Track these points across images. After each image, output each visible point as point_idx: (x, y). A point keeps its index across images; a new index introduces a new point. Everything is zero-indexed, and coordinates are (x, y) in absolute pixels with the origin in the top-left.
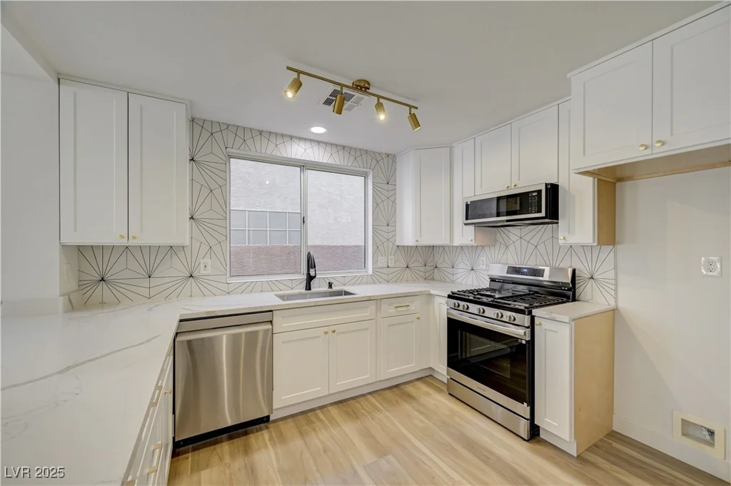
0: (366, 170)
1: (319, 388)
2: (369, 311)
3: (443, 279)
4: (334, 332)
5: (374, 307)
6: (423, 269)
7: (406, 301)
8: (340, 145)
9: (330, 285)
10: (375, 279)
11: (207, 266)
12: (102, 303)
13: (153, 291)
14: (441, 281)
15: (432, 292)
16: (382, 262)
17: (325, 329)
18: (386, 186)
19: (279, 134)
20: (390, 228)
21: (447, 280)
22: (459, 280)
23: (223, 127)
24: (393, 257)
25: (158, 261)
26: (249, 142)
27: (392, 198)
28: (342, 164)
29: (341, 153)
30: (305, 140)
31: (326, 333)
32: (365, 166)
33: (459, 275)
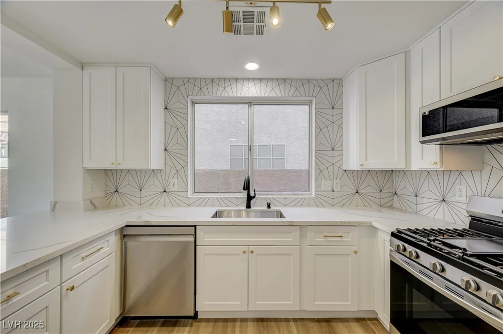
0: (309, 98)
1: (239, 303)
2: (292, 237)
3: (404, 208)
4: (252, 252)
5: (298, 233)
6: (378, 195)
7: (340, 231)
8: (281, 79)
9: (269, 206)
10: (318, 203)
11: (175, 185)
12: (116, 206)
13: (143, 200)
14: (401, 210)
15: (375, 224)
16: (326, 185)
17: (245, 248)
18: (330, 112)
19: (227, 78)
20: (336, 153)
21: (409, 209)
22: (425, 212)
23: (186, 81)
24: (338, 181)
25: (145, 180)
26: (204, 89)
27: (338, 123)
28: (283, 95)
29: (282, 86)
30: (249, 79)
31: (244, 252)
32: (307, 95)
33: (425, 206)
